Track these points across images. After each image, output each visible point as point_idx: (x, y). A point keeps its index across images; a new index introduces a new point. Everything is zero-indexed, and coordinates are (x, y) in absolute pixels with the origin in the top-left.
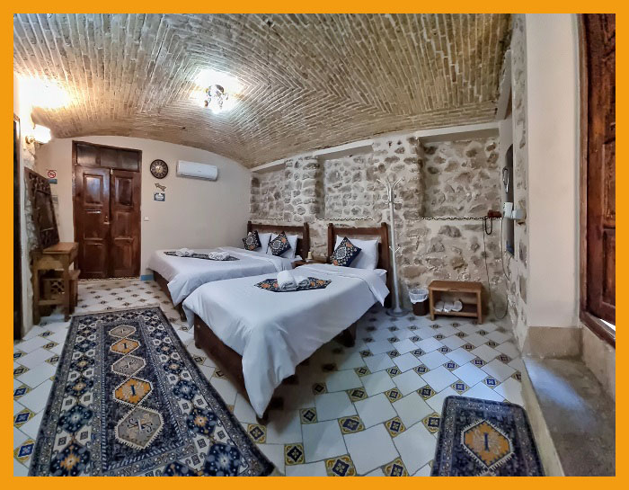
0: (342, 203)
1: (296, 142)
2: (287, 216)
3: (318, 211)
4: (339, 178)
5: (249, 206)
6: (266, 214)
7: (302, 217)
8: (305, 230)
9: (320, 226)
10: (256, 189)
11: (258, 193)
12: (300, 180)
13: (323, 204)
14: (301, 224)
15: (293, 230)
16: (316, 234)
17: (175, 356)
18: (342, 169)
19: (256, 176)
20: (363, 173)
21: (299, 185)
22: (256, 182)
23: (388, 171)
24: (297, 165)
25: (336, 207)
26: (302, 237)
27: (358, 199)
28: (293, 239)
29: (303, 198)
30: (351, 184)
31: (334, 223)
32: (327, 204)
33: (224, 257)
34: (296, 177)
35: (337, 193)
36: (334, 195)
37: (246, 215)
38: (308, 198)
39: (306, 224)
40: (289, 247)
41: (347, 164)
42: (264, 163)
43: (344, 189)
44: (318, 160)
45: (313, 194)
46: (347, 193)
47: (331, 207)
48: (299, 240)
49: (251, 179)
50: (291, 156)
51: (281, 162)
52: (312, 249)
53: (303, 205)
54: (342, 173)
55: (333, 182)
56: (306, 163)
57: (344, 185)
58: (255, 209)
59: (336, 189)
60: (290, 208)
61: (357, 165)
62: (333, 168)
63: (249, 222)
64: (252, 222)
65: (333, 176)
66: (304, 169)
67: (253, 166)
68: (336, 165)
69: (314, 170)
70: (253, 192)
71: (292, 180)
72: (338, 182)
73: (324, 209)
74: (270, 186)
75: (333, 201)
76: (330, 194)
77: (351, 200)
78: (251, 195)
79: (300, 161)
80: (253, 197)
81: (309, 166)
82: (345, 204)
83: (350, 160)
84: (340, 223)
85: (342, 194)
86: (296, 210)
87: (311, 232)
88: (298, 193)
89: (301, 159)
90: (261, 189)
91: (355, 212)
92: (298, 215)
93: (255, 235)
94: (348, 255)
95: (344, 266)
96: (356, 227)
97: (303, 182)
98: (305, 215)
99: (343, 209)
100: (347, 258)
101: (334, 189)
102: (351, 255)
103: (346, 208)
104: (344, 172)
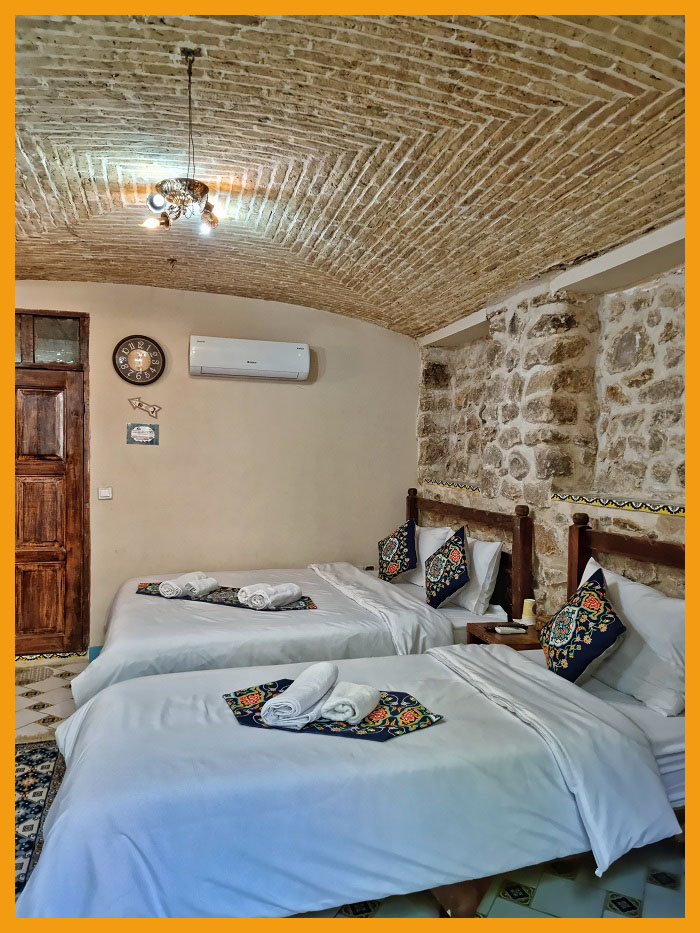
0: (647, 438)
2: (487, 480)
3: (559, 467)
5: (417, 445)
6: (462, 466)
7: (520, 485)
8: (522, 527)
9: (559, 518)
10: (437, 394)
11: (444, 404)
12: (520, 370)
13: (589, 441)
14: (508, 507)
16: (551, 548)
18: (653, 320)
19: (441, 357)
21: (518, 386)
22: (437, 375)
24: (514, 326)
25: (630, 455)
26: (509, 548)
29: (525, 426)
31: (596, 512)
32: (603, 443)
34: (512, 363)
35: (635, 406)
36: (625, 410)
37: (409, 471)
38: (534, 427)
40: (465, 579)
41: (673, 299)
42: (442, 324)
43: (658, 392)
44: (570, 301)
45: (546, 415)
46: (665, 404)
47: (614, 453)
48: (504, 559)
49: (422, 367)
50: (497, 299)
51: (479, 318)
53: (523, 449)
54: (655, 333)
55: (625, 366)
56: (533, 317)
57: (661, 374)
58: (435, 452)
59: (634, 392)
60: (495, 457)
62: (629, 318)
63: (413, 492)
64: (420, 489)
65: (629, 345)
66: (530, 335)
68: (638, 305)
69: (552, 339)
70: (428, 405)
71: (502, 371)
72: (642, 366)
73: (590, 459)
74: (472, 384)
75: (621, 432)
76: (617, 409)
77: (680, 430)
78: (419, 415)
79: (520, 312)
80: (426, 419)
81: (540, 326)
82: (656, 446)
84: (613, 513)
85: (649, 408)
86: (506, 465)
87: (537, 536)
88: (512, 413)
89: (523, 305)
90: (453, 392)
92: (510, 479)
93: (405, 534)
94: (578, 639)
95: (561, 672)
96: (661, 538)
97: (527, 375)
98: (528, 480)
99: (652, 460)
100: (572, 647)
101: (625, 390)
102: (588, 640)
103: (660, 457)
104: (661, 328)
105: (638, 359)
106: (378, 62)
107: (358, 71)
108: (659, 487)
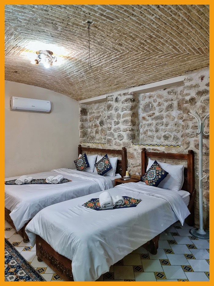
0: (154, 129)
1: (115, 83)
2: (109, 141)
3: (134, 137)
4: (153, 108)
5: (79, 132)
6: (93, 138)
7: (121, 142)
8: (124, 153)
9: (135, 150)
10: (84, 117)
11: (86, 120)
12: (120, 112)
13: (138, 130)
14: (120, 148)
15: (114, 152)
16: (132, 157)
17: (22, 273)
18: (155, 101)
19: (85, 107)
20: (175, 103)
21: (119, 116)
22: (84, 112)
23: (199, 104)
24: (117, 100)
25: (149, 133)
26: (120, 159)
27: (169, 127)
28: (113, 160)
29: (122, 126)
30: (164, 114)
31: (147, 147)
32: (141, 130)
33: (59, 180)
34: (116, 110)
35: (150, 121)
36: (147, 122)
37: (77, 140)
38: (126, 127)
39: (124, 149)
40: (111, 168)
41: (160, 97)
43: (157, 118)
44: (134, 95)
45: (130, 124)
46: (159, 121)
47: (145, 133)
48: (118, 162)
49: (80, 109)
50: (111, 92)
52: (129, 168)
53: (121, 133)
54: (155, 104)
55: (147, 112)
56: (124, 98)
57: (157, 114)
58: (84, 134)
59: (150, 118)
60: (112, 135)
61: (170, 97)
62: (147, 100)
63: (80, 146)
64: (82, 145)
65: (148, 107)
66: (123, 103)
67: (81, 99)
68: (150, 97)
69: (130, 104)
70: (82, 120)
71: (113, 112)
72: (152, 112)
73: (138, 134)
74: (96, 115)
75: (146, 128)
76: (144, 122)
77: (163, 127)
78: (80, 123)
79: (119, 97)
80: (82, 125)
81: (126, 101)
82: (157, 131)
83: (164, 93)
84: (151, 147)
85: (154, 122)
86: (116, 136)
87: (128, 155)
88: (118, 123)
89: (120, 95)
90: (88, 117)
91: (166, 138)
92: (118, 141)
93: (84, 158)
94: (157, 177)
95: (153, 185)
96: (166, 152)
97: (122, 113)
98: (123, 141)
99: (156, 135)
100: (156, 179)
101: (147, 118)
102: (160, 177)
103: (158, 134)
104: (157, 103)
105: (151, 110)
106: (131, 34)
107: (125, 36)
108: (158, 141)
